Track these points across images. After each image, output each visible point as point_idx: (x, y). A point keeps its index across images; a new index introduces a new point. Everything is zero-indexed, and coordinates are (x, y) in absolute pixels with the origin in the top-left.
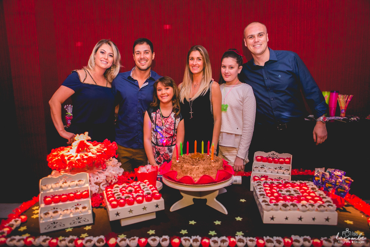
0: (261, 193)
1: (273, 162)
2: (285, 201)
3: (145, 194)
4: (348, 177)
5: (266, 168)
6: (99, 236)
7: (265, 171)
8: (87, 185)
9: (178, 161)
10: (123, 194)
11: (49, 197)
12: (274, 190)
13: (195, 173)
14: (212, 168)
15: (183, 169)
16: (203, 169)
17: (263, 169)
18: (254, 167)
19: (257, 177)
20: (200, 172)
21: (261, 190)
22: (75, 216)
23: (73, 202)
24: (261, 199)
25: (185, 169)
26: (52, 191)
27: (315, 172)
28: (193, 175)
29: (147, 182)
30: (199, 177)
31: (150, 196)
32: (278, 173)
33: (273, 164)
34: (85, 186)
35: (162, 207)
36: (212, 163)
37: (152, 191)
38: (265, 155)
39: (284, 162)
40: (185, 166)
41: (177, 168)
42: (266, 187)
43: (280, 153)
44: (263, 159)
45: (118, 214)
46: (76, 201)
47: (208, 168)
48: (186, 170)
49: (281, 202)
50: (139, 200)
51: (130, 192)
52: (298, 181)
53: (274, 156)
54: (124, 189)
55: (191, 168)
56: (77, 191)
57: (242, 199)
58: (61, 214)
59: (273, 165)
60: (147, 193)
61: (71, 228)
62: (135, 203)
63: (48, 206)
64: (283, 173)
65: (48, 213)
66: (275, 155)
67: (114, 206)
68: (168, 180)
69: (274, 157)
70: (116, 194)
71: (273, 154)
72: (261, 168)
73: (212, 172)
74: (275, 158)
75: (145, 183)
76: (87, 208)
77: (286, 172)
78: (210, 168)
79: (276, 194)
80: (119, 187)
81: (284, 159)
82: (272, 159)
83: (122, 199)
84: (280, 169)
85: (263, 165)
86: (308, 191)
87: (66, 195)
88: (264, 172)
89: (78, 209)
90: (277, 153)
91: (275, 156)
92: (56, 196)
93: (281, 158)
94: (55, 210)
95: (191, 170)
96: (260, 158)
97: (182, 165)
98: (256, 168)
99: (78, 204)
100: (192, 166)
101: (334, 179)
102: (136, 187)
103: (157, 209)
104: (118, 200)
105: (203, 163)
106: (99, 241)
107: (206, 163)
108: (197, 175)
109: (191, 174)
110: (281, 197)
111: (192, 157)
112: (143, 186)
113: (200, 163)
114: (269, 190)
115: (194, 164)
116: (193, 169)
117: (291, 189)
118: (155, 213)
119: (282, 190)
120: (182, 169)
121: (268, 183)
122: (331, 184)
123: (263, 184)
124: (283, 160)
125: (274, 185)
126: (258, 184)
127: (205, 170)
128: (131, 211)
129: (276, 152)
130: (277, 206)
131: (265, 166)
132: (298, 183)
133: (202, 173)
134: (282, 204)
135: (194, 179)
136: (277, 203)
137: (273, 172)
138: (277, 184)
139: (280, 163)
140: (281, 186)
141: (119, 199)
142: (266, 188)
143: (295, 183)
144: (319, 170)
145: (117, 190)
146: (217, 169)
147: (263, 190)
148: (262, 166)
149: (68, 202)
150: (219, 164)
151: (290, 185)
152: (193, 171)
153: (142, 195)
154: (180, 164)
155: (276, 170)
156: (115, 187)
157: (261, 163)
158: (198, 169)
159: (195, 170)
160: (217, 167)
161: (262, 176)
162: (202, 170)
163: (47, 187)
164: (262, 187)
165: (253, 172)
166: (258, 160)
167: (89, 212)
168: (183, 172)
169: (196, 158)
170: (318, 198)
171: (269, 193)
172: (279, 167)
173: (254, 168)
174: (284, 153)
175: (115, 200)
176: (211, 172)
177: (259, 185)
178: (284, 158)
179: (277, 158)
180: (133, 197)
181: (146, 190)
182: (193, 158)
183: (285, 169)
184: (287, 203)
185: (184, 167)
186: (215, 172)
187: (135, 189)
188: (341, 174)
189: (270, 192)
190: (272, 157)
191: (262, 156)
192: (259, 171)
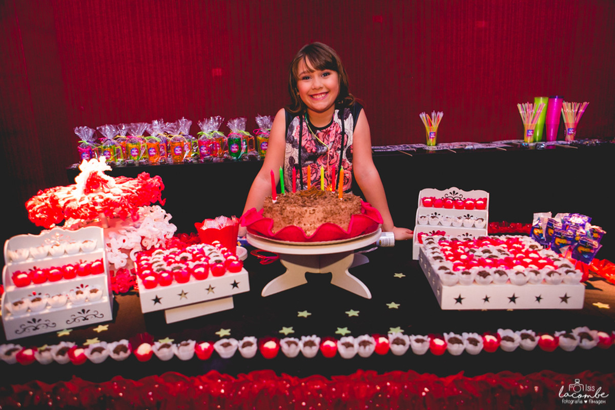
0: (436, 255)
1: (454, 207)
2: (484, 267)
3: (211, 261)
4: (597, 226)
5: (440, 219)
6: (118, 341)
7: (440, 222)
8: (101, 250)
9: (274, 201)
10: (169, 264)
11: (25, 273)
12: (459, 250)
13: (308, 221)
14: (341, 211)
15: (285, 214)
16: (323, 212)
17: (435, 220)
18: (418, 216)
19: (424, 234)
20: (318, 219)
21: (435, 250)
22: (76, 306)
23: (73, 280)
24: (436, 265)
25: (288, 215)
26: (30, 261)
27: (534, 220)
28: (305, 225)
29: (217, 244)
30: (314, 228)
31: (221, 266)
32: (463, 225)
33: (454, 210)
34: (96, 252)
35: (244, 287)
36: (341, 203)
37: (226, 257)
38: (438, 194)
39: (474, 206)
40: (288, 208)
41: (273, 215)
42: (444, 245)
43: (467, 189)
44: (435, 203)
45: (157, 300)
46: (79, 279)
47: (332, 212)
48: (291, 215)
49: (475, 270)
50: (199, 272)
51: (184, 260)
52: (503, 236)
53: (455, 196)
54: (173, 256)
55: (300, 212)
56: (81, 261)
57: (399, 273)
58: (47, 305)
59: (454, 212)
60: (216, 261)
61: (68, 329)
62: (192, 278)
63: (22, 289)
64: (474, 226)
65: (21, 303)
66: (457, 193)
67: (149, 285)
68: (255, 236)
69: (456, 199)
70: (156, 264)
71: (454, 192)
72: (433, 217)
73: (341, 220)
74: (458, 200)
75: (214, 245)
76: (99, 293)
77: (479, 223)
78: (337, 212)
79: (464, 257)
80: (163, 253)
81: (474, 201)
82: (451, 202)
83: (165, 271)
84: (468, 219)
85: (436, 214)
86: (523, 251)
87: (58, 268)
89: (82, 293)
91: (458, 195)
92: (39, 270)
93: (469, 199)
94: (37, 296)
95: (300, 215)
96: (430, 200)
97: (282, 208)
98: (423, 218)
99: (82, 286)
100: (302, 208)
101: (571, 230)
102: (194, 253)
103: (236, 291)
104: (158, 273)
105: (324, 202)
106: (116, 351)
107: (329, 202)
108: (312, 225)
109: (299, 223)
110: (475, 260)
111: (302, 195)
112: (210, 250)
113: (318, 202)
114: (450, 250)
115: (305, 204)
116: (304, 214)
117: (491, 247)
118: (231, 299)
119: (475, 250)
120: (282, 214)
121: (448, 240)
122: (565, 238)
123: (438, 241)
124: (473, 202)
125: (458, 243)
126: (427, 241)
127: (326, 216)
128: (183, 294)
129: (460, 189)
130: (468, 276)
131: (439, 215)
132: (503, 238)
133: (321, 221)
134: (477, 272)
135: (306, 232)
136: (467, 270)
138: (465, 241)
139: (466, 209)
140: (471, 243)
141: (161, 272)
142: (445, 248)
143: (498, 239)
144: (541, 215)
145: (159, 258)
146: (351, 214)
147: (439, 251)
148: (434, 215)
149: (63, 282)
150: (353, 204)
151: (488, 242)
152: (303, 217)
153: (205, 265)
154: (278, 206)
155: (460, 221)
156: (157, 254)
157: (433, 210)
158: (314, 213)
159: (307, 214)
160: (351, 209)
161: (434, 232)
162: (320, 215)
163: (20, 254)
164: (436, 245)
165: (417, 226)
166: (426, 204)
167: (104, 300)
168: (284, 221)
169: (310, 196)
170: (545, 261)
171: (450, 255)
172: (465, 216)
173: (419, 218)
174: (475, 190)
175: (152, 274)
176: (338, 219)
177: (430, 243)
178: (473, 198)
179: (461, 200)
180: (188, 269)
181: (214, 256)
182: (304, 196)
183: (477, 219)
184: (487, 269)
185: (286, 211)
186: (346, 220)
187: (194, 256)
188: (584, 221)
189: (452, 253)
190: (452, 198)
191: (433, 197)
192: (428, 224)
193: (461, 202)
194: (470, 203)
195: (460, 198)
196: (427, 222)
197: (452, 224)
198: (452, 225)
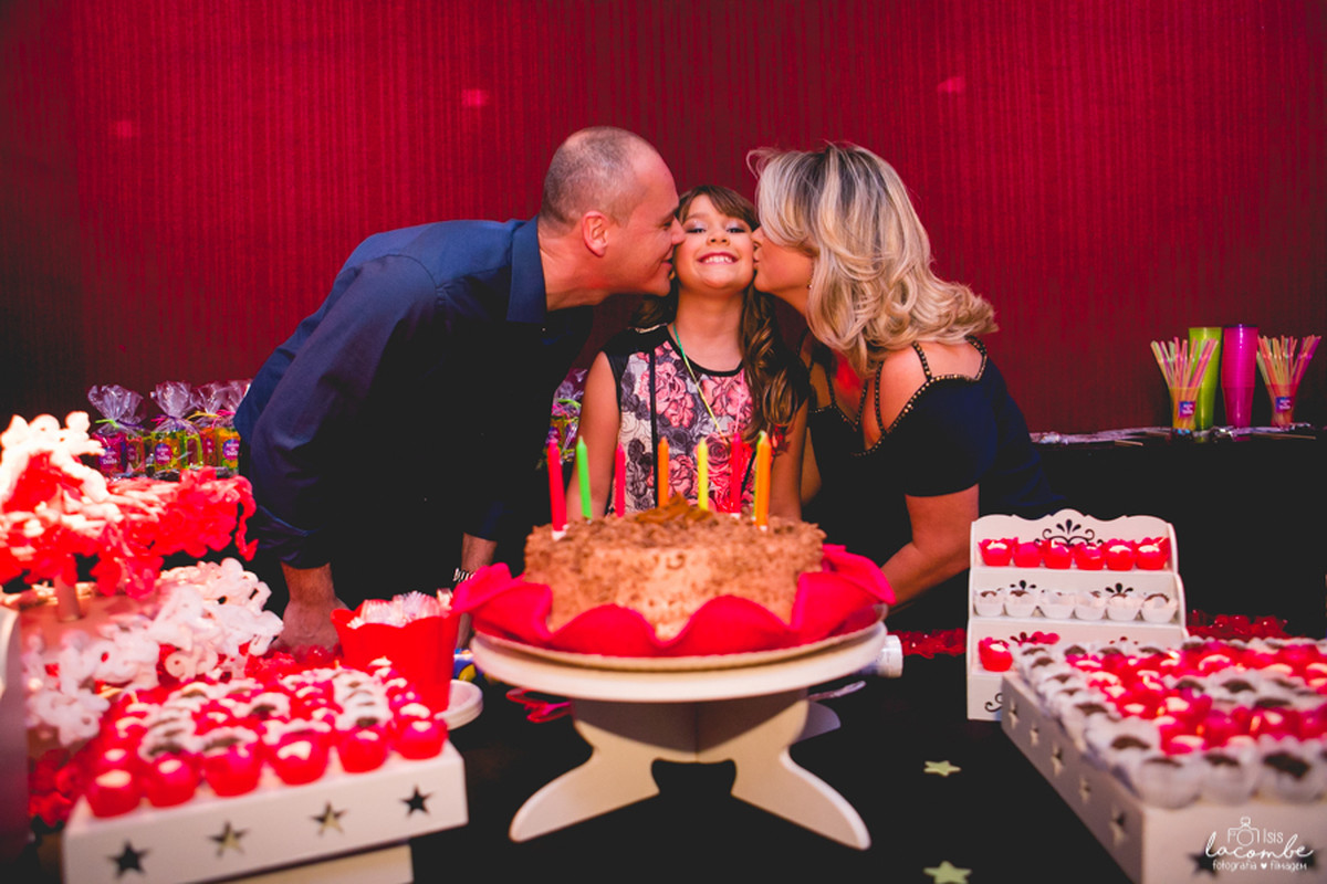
0: (1080, 698)
1: (1074, 565)
5: (1034, 597)
9: (557, 536)
17: (1022, 603)
18: (975, 593)
19: (997, 642)
21: (1070, 685)
31: (374, 736)
32: (1106, 617)
33: (1073, 573)
37: (395, 707)
38: (1026, 530)
39: (1133, 558)
42: (1090, 669)
43: (1106, 515)
44: (1016, 554)
53: (1072, 534)
54: (230, 703)
57: (938, 760)
59: (1074, 580)
60: (360, 721)
64: (1139, 617)
66: (1078, 527)
67: (106, 805)
69: (1076, 542)
70: (159, 731)
71: (1069, 523)
72: (1019, 594)
74: (1084, 544)
75: (373, 671)
77: (1155, 607)
81: (1132, 544)
82: (1063, 550)
84: (1121, 596)
85: (1023, 584)
88: (1033, 615)
90: (1089, 517)
91: (1080, 532)
93: (1114, 542)
96: (1002, 546)
98: (989, 595)
103: (419, 824)
112: (355, 685)
121: (1089, 652)
123: (1063, 657)
124: (1129, 550)
126: (1032, 659)
128: (228, 837)
129: (1085, 515)
131: (1033, 587)
137: (1078, 615)
138: (1146, 656)
139: (1110, 568)
148: (1019, 588)
155: (1098, 603)
157: (1012, 573)
161: (1023, 635)
165: (972, 622)
166: (993, 558)
172: (1109, 589)
173: (979, 597)
174: (1128, 516)
177: (1041, 663)
178: (1127, 540)
179: (1092, 545)
180: (257, 746)
181: (360, 705)
182: (651, 521)
183: (1146, 597)
187: (296, 703)
190: (1064, 541)
191: (1012, 538)
192: (1005, 613)
193: (1094, 548)
194: (1123, 552)
195: (1087, 540)
196: (1001, 610)
197: (1074, 613)
198: (1074, 615)
